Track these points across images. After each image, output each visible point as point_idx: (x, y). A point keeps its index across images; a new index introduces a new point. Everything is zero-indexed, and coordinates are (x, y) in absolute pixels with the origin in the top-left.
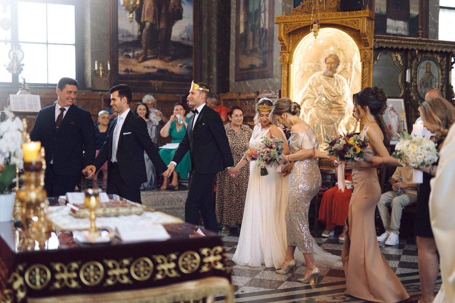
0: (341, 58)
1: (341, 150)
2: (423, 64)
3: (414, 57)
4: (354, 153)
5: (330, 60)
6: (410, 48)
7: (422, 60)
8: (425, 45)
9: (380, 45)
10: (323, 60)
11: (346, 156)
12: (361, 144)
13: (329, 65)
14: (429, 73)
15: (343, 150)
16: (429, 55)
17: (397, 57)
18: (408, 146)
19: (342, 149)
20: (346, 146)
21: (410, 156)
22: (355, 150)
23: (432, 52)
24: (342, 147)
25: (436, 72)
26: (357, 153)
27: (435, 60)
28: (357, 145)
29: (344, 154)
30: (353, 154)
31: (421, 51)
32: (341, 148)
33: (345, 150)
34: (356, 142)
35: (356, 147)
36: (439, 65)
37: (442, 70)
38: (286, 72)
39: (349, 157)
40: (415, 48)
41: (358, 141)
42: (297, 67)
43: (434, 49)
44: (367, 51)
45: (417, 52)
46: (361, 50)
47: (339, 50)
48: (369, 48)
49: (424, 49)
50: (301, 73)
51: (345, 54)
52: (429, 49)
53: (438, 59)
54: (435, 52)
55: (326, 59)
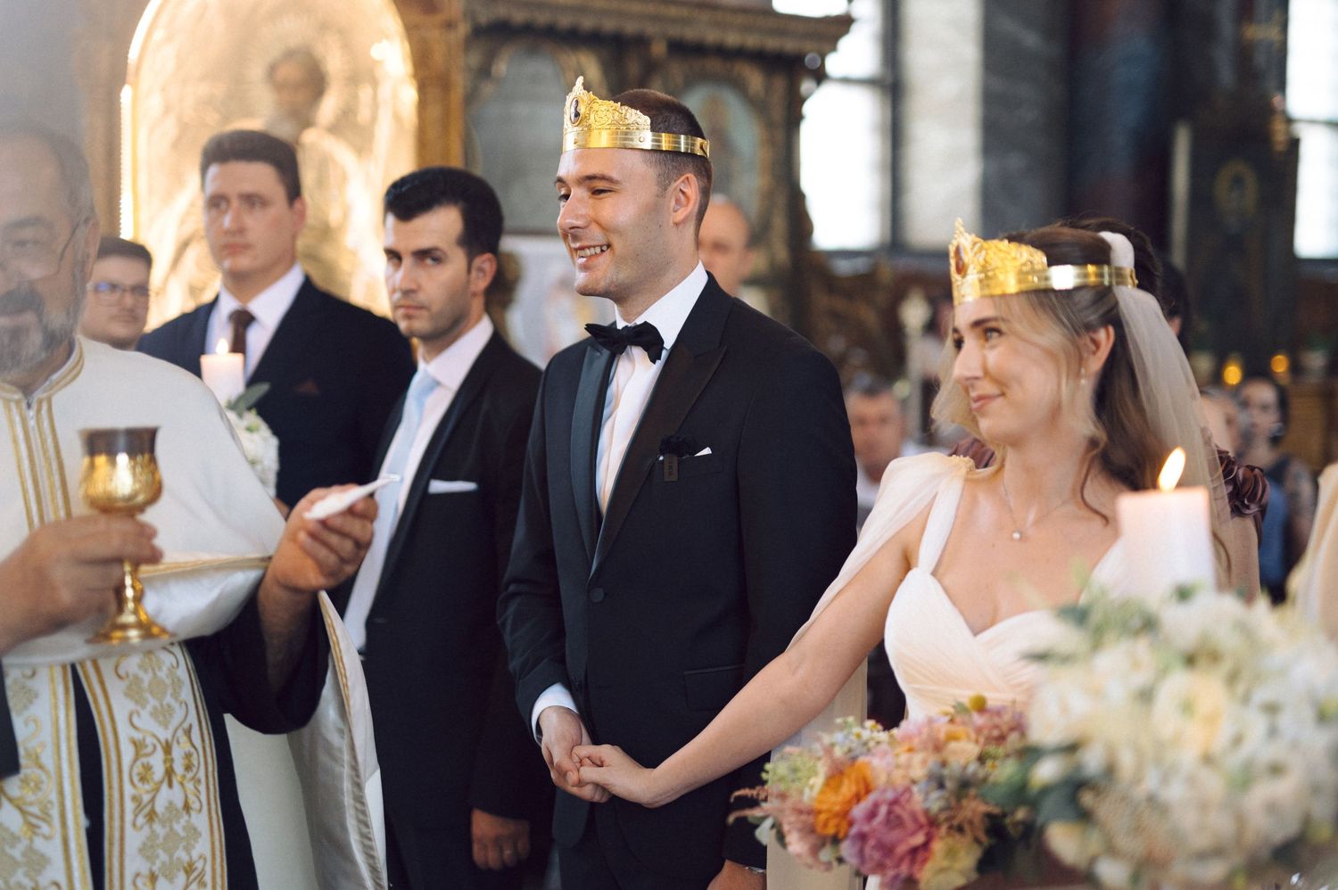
0: (334, 64)
3: (650, 68)
5: (289, 72)
6: (631, 27)
8: (685, 21)
9: (501, 11)
10: (256, 72)
13: (285, 95)
16: (714, 65)
18: (1146, 696)
21: (1175, 793)
23: (720, 50)
25: (745, 132)
27: (739, 86)
31: (679, 48)
36: (758, 106)
37: (770, 127)
38: (99, 122)
40: (651, 29)
42: (154, 104)
43: (732, 39)
44: (435, 35)
45: (659, 49)
46: (411, 30)
47: (324, 27)
48: (438, 18)
49: (690, 34)
50: (170, 128)
51: (347, 47)
52: (711, 36)
53: (755, 79)
54: (740, 54)
55: (272, 70)
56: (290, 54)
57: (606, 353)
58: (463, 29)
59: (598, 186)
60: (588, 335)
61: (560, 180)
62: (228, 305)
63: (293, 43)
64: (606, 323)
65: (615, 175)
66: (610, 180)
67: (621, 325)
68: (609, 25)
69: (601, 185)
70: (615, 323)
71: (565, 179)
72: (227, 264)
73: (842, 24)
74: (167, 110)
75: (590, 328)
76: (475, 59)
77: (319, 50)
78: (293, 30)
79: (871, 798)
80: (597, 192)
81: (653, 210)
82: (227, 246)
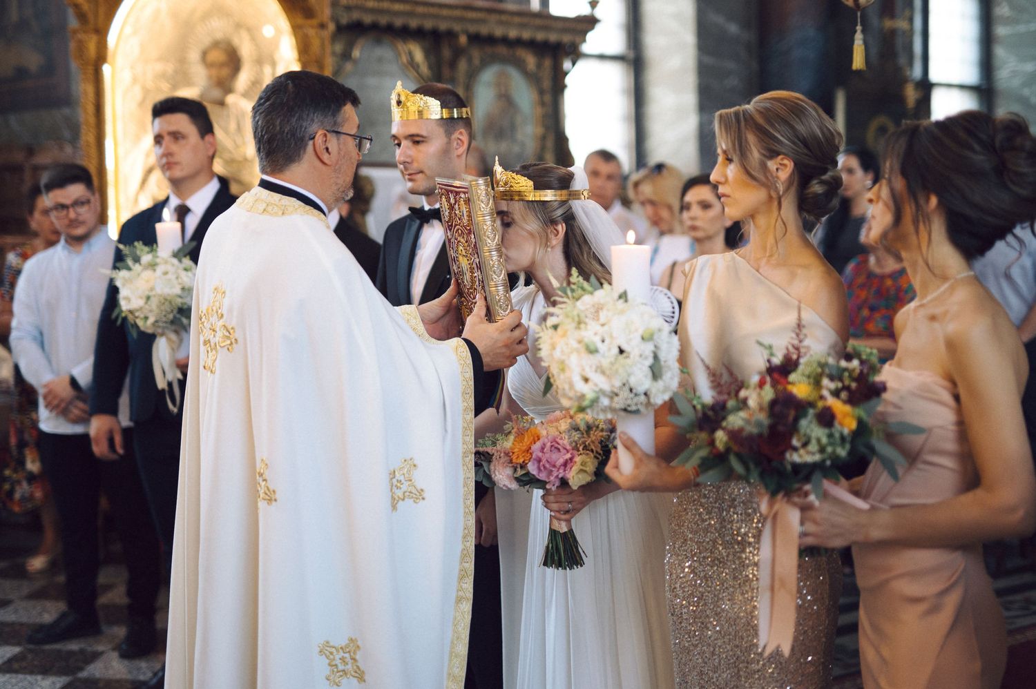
0: (246, 50)
1: (760, 435)
2: (488, 76)
3: (458, 52)
4: (830, 436)
5: (217, 56)
6: (443, 26)
7: (484, 64)
8: (483, 21)
9: (356, 16)
10: (194, 56)
11: (796, 458)
12: (854, 385)
13: (214, 72)
14: (506, 99)
15: (772, 427)
16: (502, 50)
17: (410, 54)
19: (766, 432)
20: (777, 409)
22: (827, 418)
23: (505, 41)
24: (763, 417)
25: (525, 97)
26: (846, 431)
27: (520, 65)
28: (836, 393)
29: (783, 453)
30: (824, 440)
31: (475, 39)
32: (759, 424)
33: (781, 428)
34: (826, 382)
35: (831, 401)
36: (533, 78)
37: (541, 92)
38: (90, 89)
39: (809, 459)
40: (457, 27)
41: (832, 378)
42: (126, 76)
43: (513, 34)
44: (312, 32)
45: (463, 40)
46: (296, 29)
47: (238, 26)
48: (315, 22)
49: (484, 30)
50: (137, 93)
51: (253, 39)
52: (498, 32)
53: (531, 61)
54: (519, 42)
55: (204, 54)
56: (216, 45)
57: (418, 222)
58: (332, 27)
59: (416, 140)
60: (409, 212)
61: (395, 137)
62: (174, 202)
63: (219, 36)
64: (418, 206)
65: (424, 133)
66: (422, 136)
67: (427, 208)
68: (428, 24)
69: (417, 139)
70: (423, 207)
71: (397, 135)
72: (168, 174)
73: (589, 22)
74: (135, 80)
75: (411, 209)
76: (339, 48)
77: (236, 41)
78: (218, 28)
79: (541, 441)
80: (416, 143)
81: (446, 152)
82: (167, 163)
